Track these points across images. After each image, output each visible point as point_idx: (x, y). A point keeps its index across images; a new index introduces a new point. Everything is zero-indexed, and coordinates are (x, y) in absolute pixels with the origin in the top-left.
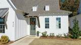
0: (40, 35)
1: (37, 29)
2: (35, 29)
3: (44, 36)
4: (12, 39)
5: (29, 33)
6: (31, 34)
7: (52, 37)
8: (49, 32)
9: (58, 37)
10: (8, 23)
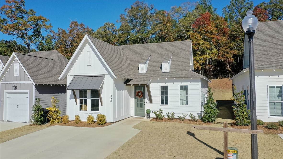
0: (152, 116)
1: (147, 105)
2: (142, 105)
3: (159, 118)
4: (109, 119)
5: (132, 113)
6: (138, 114)
7: (171, 119)
8: (166, 110)
9: (181, 120)
10: (103, 96)
